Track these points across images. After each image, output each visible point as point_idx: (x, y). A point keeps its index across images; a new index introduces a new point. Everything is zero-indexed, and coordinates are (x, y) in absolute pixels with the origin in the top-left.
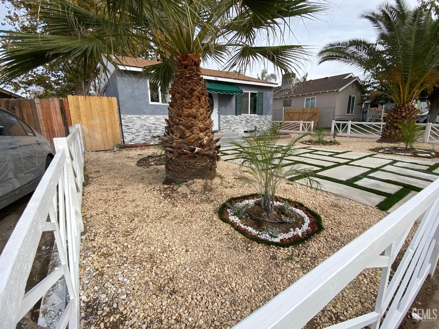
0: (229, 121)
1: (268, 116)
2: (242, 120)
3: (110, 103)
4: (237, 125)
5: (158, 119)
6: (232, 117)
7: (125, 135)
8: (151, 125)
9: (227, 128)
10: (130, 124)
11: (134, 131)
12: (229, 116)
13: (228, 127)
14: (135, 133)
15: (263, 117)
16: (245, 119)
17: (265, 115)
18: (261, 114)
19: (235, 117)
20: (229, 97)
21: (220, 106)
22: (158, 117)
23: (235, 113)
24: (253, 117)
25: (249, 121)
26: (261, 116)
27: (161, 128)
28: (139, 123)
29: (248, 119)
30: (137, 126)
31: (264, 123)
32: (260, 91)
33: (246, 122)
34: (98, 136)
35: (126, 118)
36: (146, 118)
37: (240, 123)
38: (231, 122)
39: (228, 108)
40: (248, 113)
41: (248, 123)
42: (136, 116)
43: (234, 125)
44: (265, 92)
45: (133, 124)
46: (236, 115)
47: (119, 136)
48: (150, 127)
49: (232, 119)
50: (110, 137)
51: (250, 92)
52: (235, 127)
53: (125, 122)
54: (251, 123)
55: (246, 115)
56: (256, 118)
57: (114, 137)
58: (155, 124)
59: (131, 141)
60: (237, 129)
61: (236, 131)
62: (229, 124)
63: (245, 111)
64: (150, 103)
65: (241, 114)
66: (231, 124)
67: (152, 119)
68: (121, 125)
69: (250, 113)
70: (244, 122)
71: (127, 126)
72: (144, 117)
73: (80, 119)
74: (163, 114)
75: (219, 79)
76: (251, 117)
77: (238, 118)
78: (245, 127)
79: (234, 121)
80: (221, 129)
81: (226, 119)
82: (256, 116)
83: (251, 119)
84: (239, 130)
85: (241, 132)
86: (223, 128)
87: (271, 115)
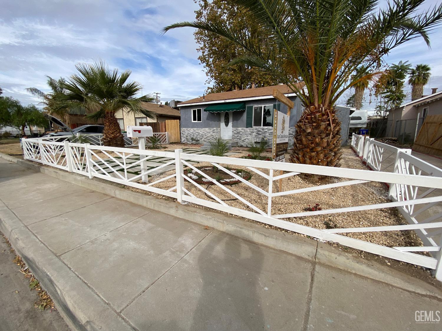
2: (253, 132)
3: (177, 122)
4: (248, 136)
6: (243, 129)
7: (182, 138)
9: (238, 138)
10: (184, 133)
11: (185, 136)
12: (240, 129)
13: (239, 137)
16: (256, 131)
19: (246, 129)
20: (242, 113)
21: (233, 121)
22: (195, 129)
23: (245, 125)
24: (266, 129)
25: (261, 133)
27: (196, 135)
28: (187, 132)
29: (260, 131)
30: (186, 134)
33: (257, 134)
34: (173, 138)
35: (182, 129)
38: (241, 133)
39: (239, 122)
40: (261, 125)
41: (260, 134)
42: (186, 128)
43: (244, 136)
47: (179, 138)
49: (243, 131)
50: (177, 138)
51: (263, 106)
52: (245, 138)
54: (264, 135)
55: (257, 127)
56: (270, 130)
57: (178, 139)
58: (193, 133)
59: (184, 141)
60: (247, 140)
61: (245, 141)
62: (239, 135)
63: (257, 123)
64: (193, 121)
65: (252, 127)
66: (241, 135)
67: (192, 130)
68: (180, 133)
69: (263, 126)
70: (254, 134)
71: (183, 133)
72: (189, 129)
73: (168, 129)
74: (197, 128)
75: (227, 101)
76: (263, 129)
77: (248, 130)
78: (256, 138)
79: (245, 132)
80: (232, 139)
81: (237, 131)
82: (270, 128)
83: (263, 131)
84: (249, 141)
85: (251, 142)
86: (234, 138)
87: (293, 127)
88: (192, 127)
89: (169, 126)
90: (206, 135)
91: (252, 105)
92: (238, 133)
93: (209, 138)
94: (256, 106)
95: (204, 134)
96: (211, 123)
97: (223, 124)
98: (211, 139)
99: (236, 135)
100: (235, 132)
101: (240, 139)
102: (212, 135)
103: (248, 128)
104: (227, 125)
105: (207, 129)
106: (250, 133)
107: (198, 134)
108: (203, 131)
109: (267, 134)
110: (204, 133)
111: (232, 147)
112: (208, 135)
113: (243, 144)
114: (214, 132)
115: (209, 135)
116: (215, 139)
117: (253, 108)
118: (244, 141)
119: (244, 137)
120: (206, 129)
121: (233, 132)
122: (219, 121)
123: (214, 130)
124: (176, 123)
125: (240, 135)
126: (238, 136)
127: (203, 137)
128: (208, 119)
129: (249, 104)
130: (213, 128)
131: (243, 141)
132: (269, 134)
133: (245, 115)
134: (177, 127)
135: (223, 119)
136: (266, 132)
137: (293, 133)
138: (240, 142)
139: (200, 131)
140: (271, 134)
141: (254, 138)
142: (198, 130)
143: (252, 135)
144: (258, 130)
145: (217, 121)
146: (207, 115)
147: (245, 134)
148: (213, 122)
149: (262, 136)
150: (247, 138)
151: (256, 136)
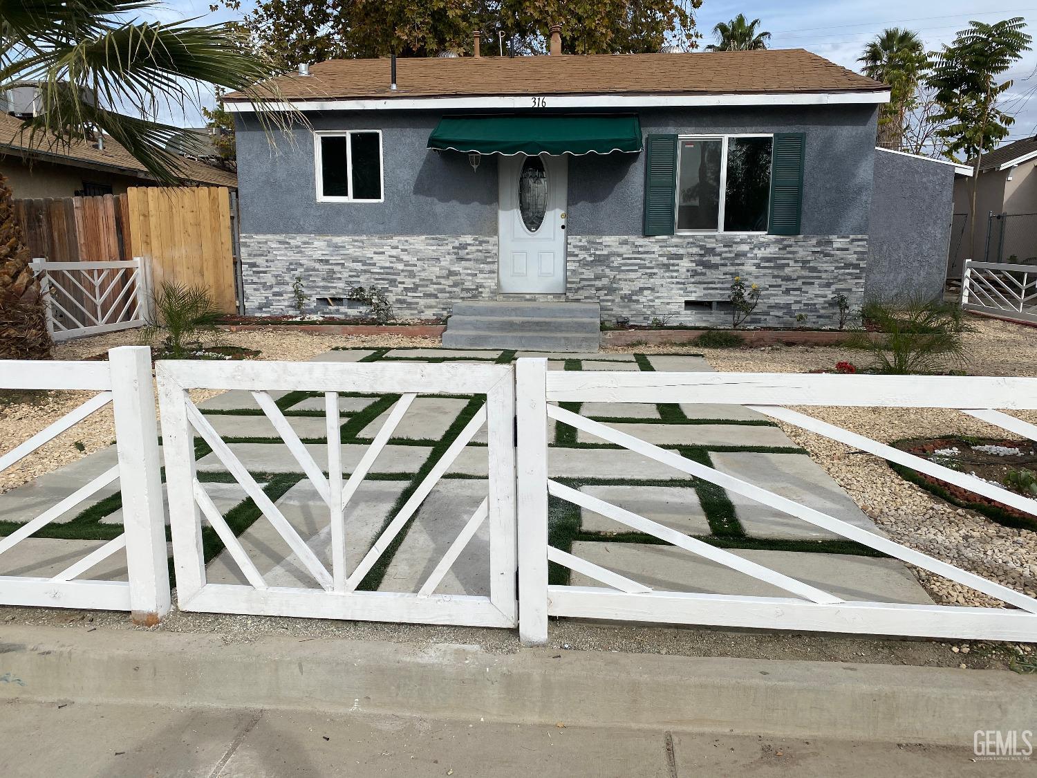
0: (608, 256)
1: (838, 242)
2: (680, 257)
3: (214, 200)
4: (651, 275)
5: (337, 247)
6: (625, 243)
7: (248, 289)
8: (317, 266)
9: (598, 284)
10: (260, 261)
11: (269, 279)
12: (610, 241)
13: (605, 281)
14: (271, 287)
15: (804, 247)
16: (695, 250)
17: (815, 232)
18: (790, 227)
19: (641, 241)
20: (618, 165)
21: (572, 201)
22: (337, 240)
23: (639, 225)
24: (742, 242)
25: (716, 260)
26: (790, 240)
27: (346, 275)
28: (283, 257)
29: (711, 251)
30: (278, 267)
31: (814, 269)
32: (786, 130)
33: (699, 263)
35: (253, 240)
36: (305, 243)
37: (666, 267)
38: (617, 261)
39: (608, 205)
40: (714, 226)
41: (716, 266)
42: (278, 237)
43: (632, 275)
44: (816, 134)
45: (267, 261)
46: (646, 234)
47: (230, 293)
48: (314, 270)
49: (624, 249)
51: (725, 138)
52: (639, 284)
53: (250, 255)
54: (732, 269)
55: (700, 234)
56: (761, 245)
58: (327, 261)
59: (260, 308)
60: (646, 292)
61: (642, 299)
62: (607, 271)
63: (700, 217)
64: (321, 198)
65: (671, 232)
66: (618, 269)
67: (319, 246)
68: (237, 263)
69: (729, 229)
70: (685, 264)
71: (253, 265)
72: (298, 240)
73: (148, 243)
74: (355, 233)
75: (552, 102)
76: (729, 244)
77: (654, 246)
78: (693, 283)
79: (635, 259)
80: (567, 289)
81: (596, 249)
82: (762, 240)
83: (730, 252)
84: (658, 298)
85: (668, 303)
86: (579, 285)
87: (859, 237)
88: (320, 231)
89: (153, 220)
90: (412, 275)
91: (671, 130)
92: (601, 260)
93: (432, 289)
94: (687, 135)
95: (400, 266)
96: (440, 208)
97: (510, 219)
98: (443, 291)
99: (588, 274)
100: (583, 255)
101: (612, 291)
102: (453, 273)
103: (652, 239)
104: (533, 221)
105: (418, 242)
106: (665, 260)
107: (359, 266)
108: (394, 252)
109: (749, 267)
110: (399, 260)
112: (423, 275)
113: (626, 313)
114: (462, 259)
116: (468, 290)
117: (679, 144)
118: (630, 300)
119: (632, 280)
120: (411, 239)
121: (569, 254)
122: (492, 198)
123: (463, 246)
124: (206, 204)
125: (612, 269)
126: (598, 278)
127: (393, 282)
128: (421, 187)
129: (660, 126)
130: (457, 233)
131: (628, 299)
132: (758, 266)
133: (636, 175)
134: (215, 230)
135: (509, 191)
136: (744, 254)
137: (861, 262)
138: (610, 304)
139: (375, 253)
140: (767, 264)
141: (684, 284)
142: (362, 248)
143: (676, 268)
144: (702, 247)
145: (483, 202)
146: (418, 169)
147: (637, 268)
148: (454, 203)
149: (725, 274)
150: (646, 286)
151: (692, 276)
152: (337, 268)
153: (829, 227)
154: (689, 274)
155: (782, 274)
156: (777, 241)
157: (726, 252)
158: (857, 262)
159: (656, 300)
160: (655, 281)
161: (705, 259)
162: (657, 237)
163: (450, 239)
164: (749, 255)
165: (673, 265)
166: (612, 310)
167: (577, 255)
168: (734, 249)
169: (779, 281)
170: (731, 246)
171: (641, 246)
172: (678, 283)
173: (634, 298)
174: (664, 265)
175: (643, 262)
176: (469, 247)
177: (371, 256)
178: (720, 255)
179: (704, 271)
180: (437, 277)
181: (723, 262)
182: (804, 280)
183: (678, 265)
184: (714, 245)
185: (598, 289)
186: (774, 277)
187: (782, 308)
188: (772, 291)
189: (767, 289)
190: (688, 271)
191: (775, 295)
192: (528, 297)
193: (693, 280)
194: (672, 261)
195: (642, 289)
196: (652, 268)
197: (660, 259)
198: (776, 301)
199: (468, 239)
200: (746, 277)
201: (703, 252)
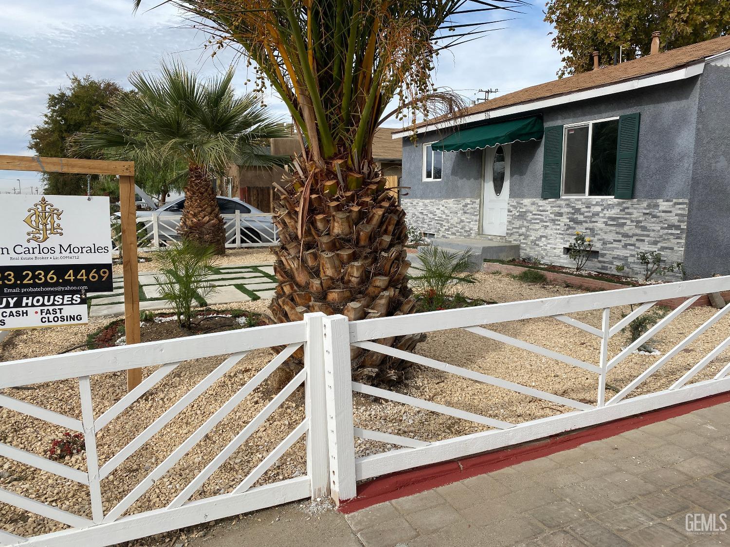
0: (525, 212)
1: (663, 205)
2: (561, 214)
4: (546, 227)
5: (426, 205)
6: (533, 204)
8: (420, 215)
9: (521, 231)
12: (526, 201)
13: (524, 230)
15: (637, 208)
16: (570, 210)
17: (650, 196)
18: (630, 194)
19: (541, 202)
20: (532, 148)
21: (512, 175)
22: (426, 201)
23: (540, 190)
24: (597, 204)
25: (581, 218)
26: (628, 203)
27: (428, 220)
29: (578, 211)
31: (644, 228)
32: (628, 112)
33: (572, 220)
36: (417, 203)
37: (553, 221)
38: (530, 216)
39: (527, 178)
40: (584, 192)
41: (580, 223)
42: (410, 200)
43: (537, 226)
44: (647, 111)
46: (545, 198)
48: (419, 217)
49: (533, 208)
51: (590, 124)
52: (540, 233)
54: (591, 225)
55: (574, 197)
56: (610, 207)
58: (423, 213)
60: (543, 239)
61: (540, 244)
62: (525, 223)
64: (425, 179)
65: (558, 196)
66: (530, 222)
67: (421, 205)
69: (591, 194)
70: (564, 220)
72: (415, 202)
74: (431, 198)
75: (494, 114)
76: (589, 205)
77: (548, 205)
78: (568, 235)
79: (539, 215)
80: (507, 233)
81: (520, 208)
82: (609, 203)
83: (589, 212)
84: (549, 244)
85: (555, 248)
86: (512, 232)
87: (681, 201)
88: (422, 198)
90: (448, 221)
91: (559, 123)
92: (522, 215)
93: (454, 230)
94: (570, 124)
95: (444, 216)
96: (460, 182)
97: (489, 187)
98: (458, 231)
99: (518, 223)
100: (514, 211)
101: (526, 237)
102: (462, 221)
103: (547, 201)
104: (498, 189)
105: (451, 202)
106: (552, 216)
107: (432, 216)
109: (600, 225)
110: (444, 213)
111: (485, 260)
112: (452, 222)
113: (532, 253)
114: (465, 213)
115: (454, 220)
116: (467, 231)
117: (565, 132)
118: (535, 244)
119: (536, 230)
120: (449, 201)
121: (509, 211)
122: (481, 176)
123: (466, 205)
125: (527, 221)
126: (521, 227)
127: (442, 225)
128: (454, 172)
129: (552, 120)
130: (464, 197)
132: (606, 224)
133: (540, 156)
135: (489, 171)
136: (597, 214)
137: (682, 224)
138: (525, 245)
139: (437, 209)
140: (611, 223)
141: (563, 234)
142: (433, 206)
143: (559, 223)
144: (573, 208)
145: (476, 179)
146: (453, 160)
147: (538, 221)
148: (465, 179)
149: (586, 229)
150: (543, 234)
151: (567, 229)
152: (425, 217)
153: (657, 193)
154: (566, 227)
155: (622, 231)
156: (619, 204)
157: (587, 212)
158: (679, 224)
159: (548, 245)
160: (548, 232)
161: (575, 216)
162: (549, 200)
163: (462, 201)
164: (601, 215)
165: (557, 220)
166: (526, 250)
167: (511, 212)
168: (591, 209)
169: (620, 237)
170: (590, 207)
171: (541, 206)
172: (560, 234)
173: (537, 242)
174: (553, 220)
175: (542, 217)
176: (468, 206)
177: (435, 210)
178: (583, 214)
179: (574, 225)
180: (457, 223)
181: (585, 219)
182: (637, 237)
183: (560, 220)
184: (580, 207)
185: (520, 235)
186: (617, 233)
187: (621, 259)
188: (615, 245)
189: (612, 243)
190: (565, 225)
191: (618, 248)
192: (489, 237)
193: (568, 232)
194: (557, 218)
195: (542, 237)
196: (546, 222)
197: (551, 215)
198: (618, 254)
199: (468, 201)
200: (599, 232)
201: (573, 211)
